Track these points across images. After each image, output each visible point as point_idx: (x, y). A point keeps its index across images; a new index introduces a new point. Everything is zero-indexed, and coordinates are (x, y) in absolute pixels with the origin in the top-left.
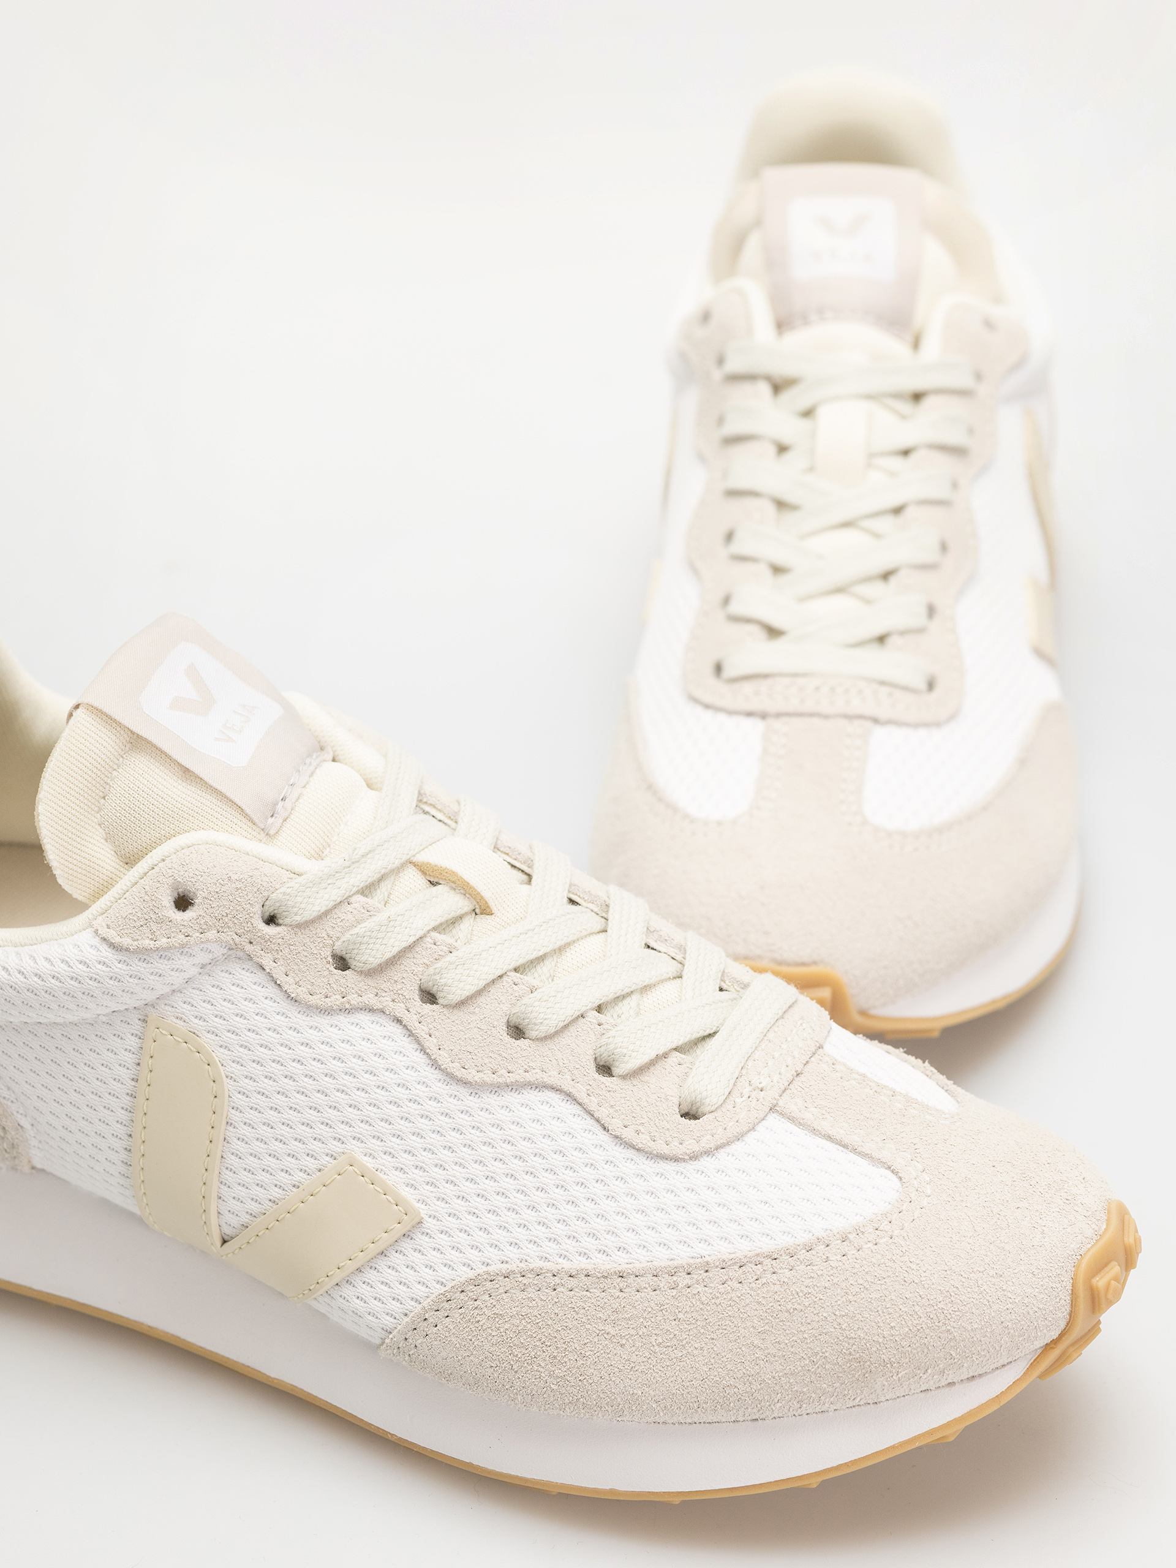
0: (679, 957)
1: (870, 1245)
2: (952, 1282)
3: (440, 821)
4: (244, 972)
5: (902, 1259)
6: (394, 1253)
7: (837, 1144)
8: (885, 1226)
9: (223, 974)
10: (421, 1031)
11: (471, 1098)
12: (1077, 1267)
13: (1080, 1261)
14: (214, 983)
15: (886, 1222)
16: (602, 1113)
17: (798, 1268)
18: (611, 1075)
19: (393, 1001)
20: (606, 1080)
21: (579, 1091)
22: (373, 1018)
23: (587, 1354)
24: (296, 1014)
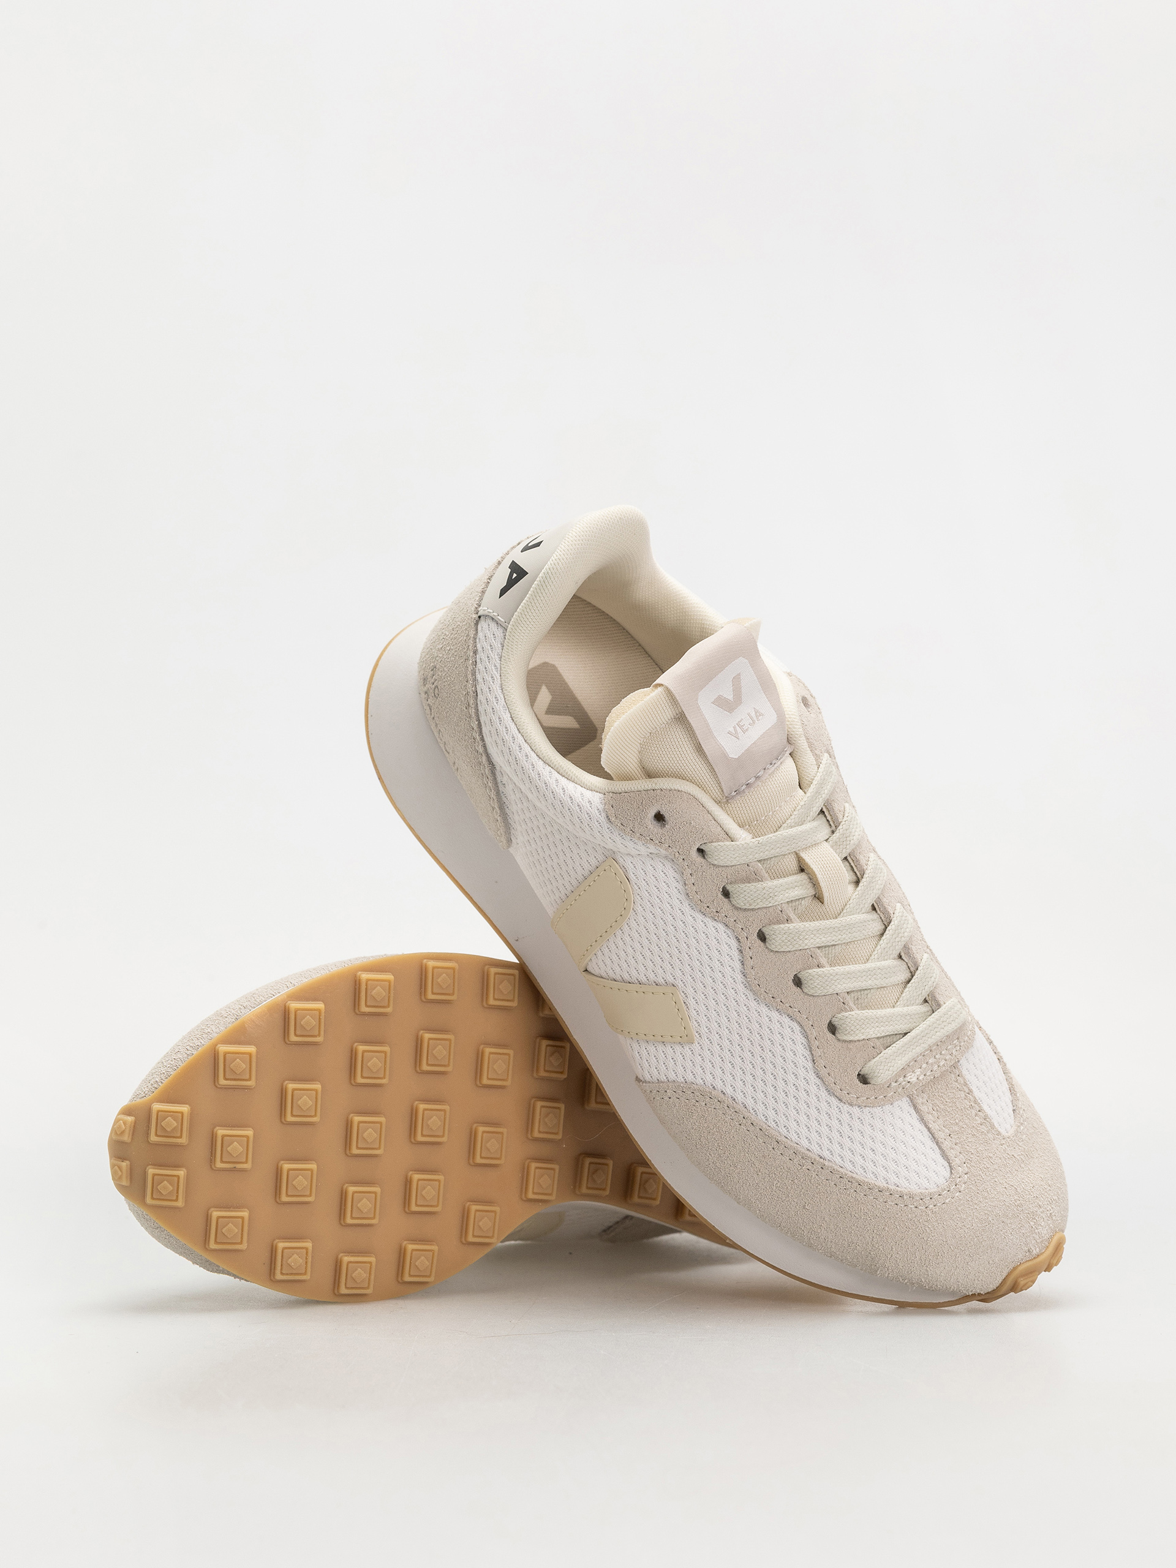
0: (912, 969)
1: (913, 1206)
2: (943, 1248)
3: (828, 820)
4: (671, 869)
5: (925, 1223)
6: (670, 1047)
7: (930, 1133)
8: (927, 1200)
9: (660, 863)
10: (748, 953)
11: (754, 1002)
12: (1015, 1268)
13: (1018, 1266)
14: (652, 864)
15: (929, 1198)
16: (818, 1053)
17: (869, 1197)
18: (834, 1033)
19: (742, 929)
20: (829, 1035)
21: (814, 1033)
22: (726, 931)
23: (738, 1167)
24: (687, 905)
